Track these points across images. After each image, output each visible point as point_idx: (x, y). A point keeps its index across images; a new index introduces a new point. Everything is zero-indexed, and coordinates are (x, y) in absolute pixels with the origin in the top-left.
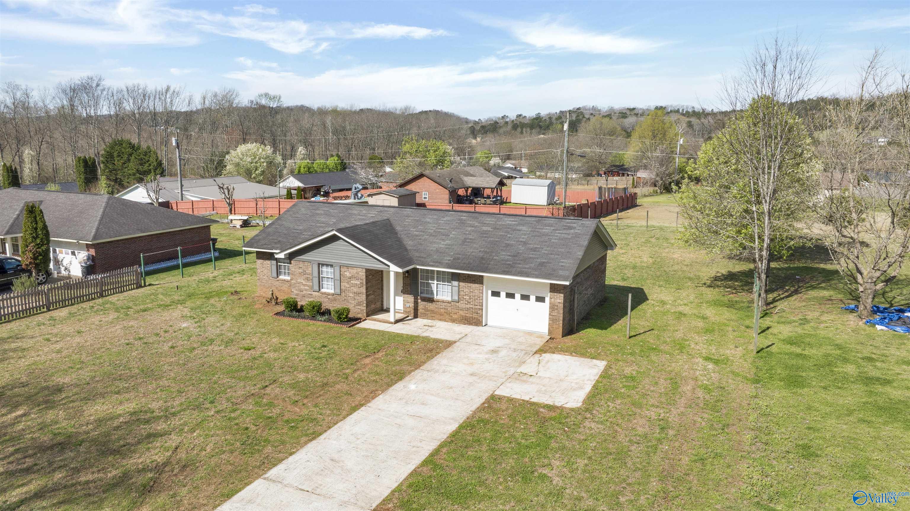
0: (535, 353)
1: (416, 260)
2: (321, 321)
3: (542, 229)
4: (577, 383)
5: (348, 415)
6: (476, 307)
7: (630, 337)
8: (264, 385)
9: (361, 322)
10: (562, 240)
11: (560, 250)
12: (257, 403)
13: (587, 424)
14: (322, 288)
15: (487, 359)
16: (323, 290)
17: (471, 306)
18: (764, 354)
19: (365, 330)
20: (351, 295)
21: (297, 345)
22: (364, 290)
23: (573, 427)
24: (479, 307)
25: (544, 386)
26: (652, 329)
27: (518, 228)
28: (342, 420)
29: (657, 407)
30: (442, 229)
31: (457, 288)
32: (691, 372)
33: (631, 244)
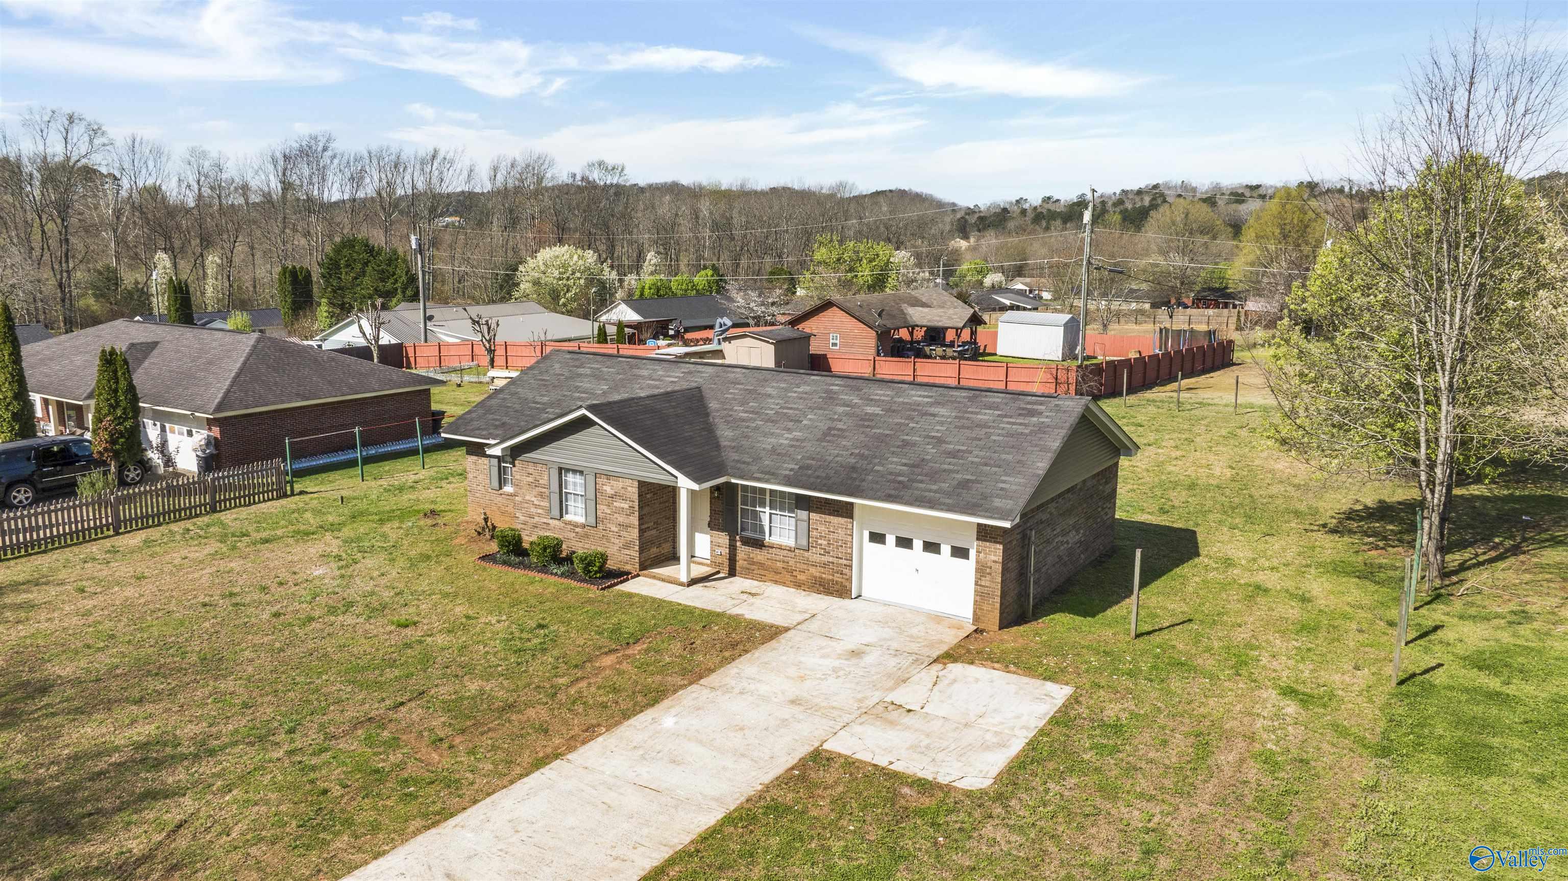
0: (935, 661)
1: (732, 468)
2: (556, 574)
3: (977, 413)
4: (996, 733)
5: (521, 776)
6: (841, 561)
7: (1138, 636)
8: (399, 700)
9: (627, 580)
10: (1012, 436)
11: (1003, 456)
12: (368, 738)
13: (988, 830)
14: (567, 513)
15: (835, 670)
16: (567, 517)
17: (831, 559)
18: (1412, 689)
19: (630, 595)
20: (614, 529)
21: (493, 622)
22: (635, 520)
23: (956, 836)
24: (845, 562)
25: (928, 735)
26: (1190, 620)
27: (933, 410)
28: (505, 787)
29: (1152, 798)
30: (791, 408)
31: (806, 524)
32: (1246, 720)
33: (1198, 439)
